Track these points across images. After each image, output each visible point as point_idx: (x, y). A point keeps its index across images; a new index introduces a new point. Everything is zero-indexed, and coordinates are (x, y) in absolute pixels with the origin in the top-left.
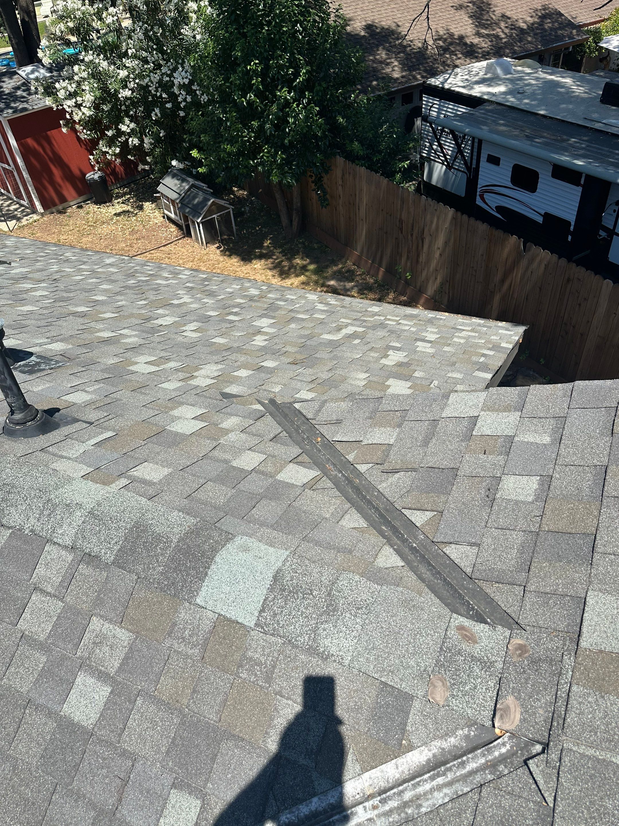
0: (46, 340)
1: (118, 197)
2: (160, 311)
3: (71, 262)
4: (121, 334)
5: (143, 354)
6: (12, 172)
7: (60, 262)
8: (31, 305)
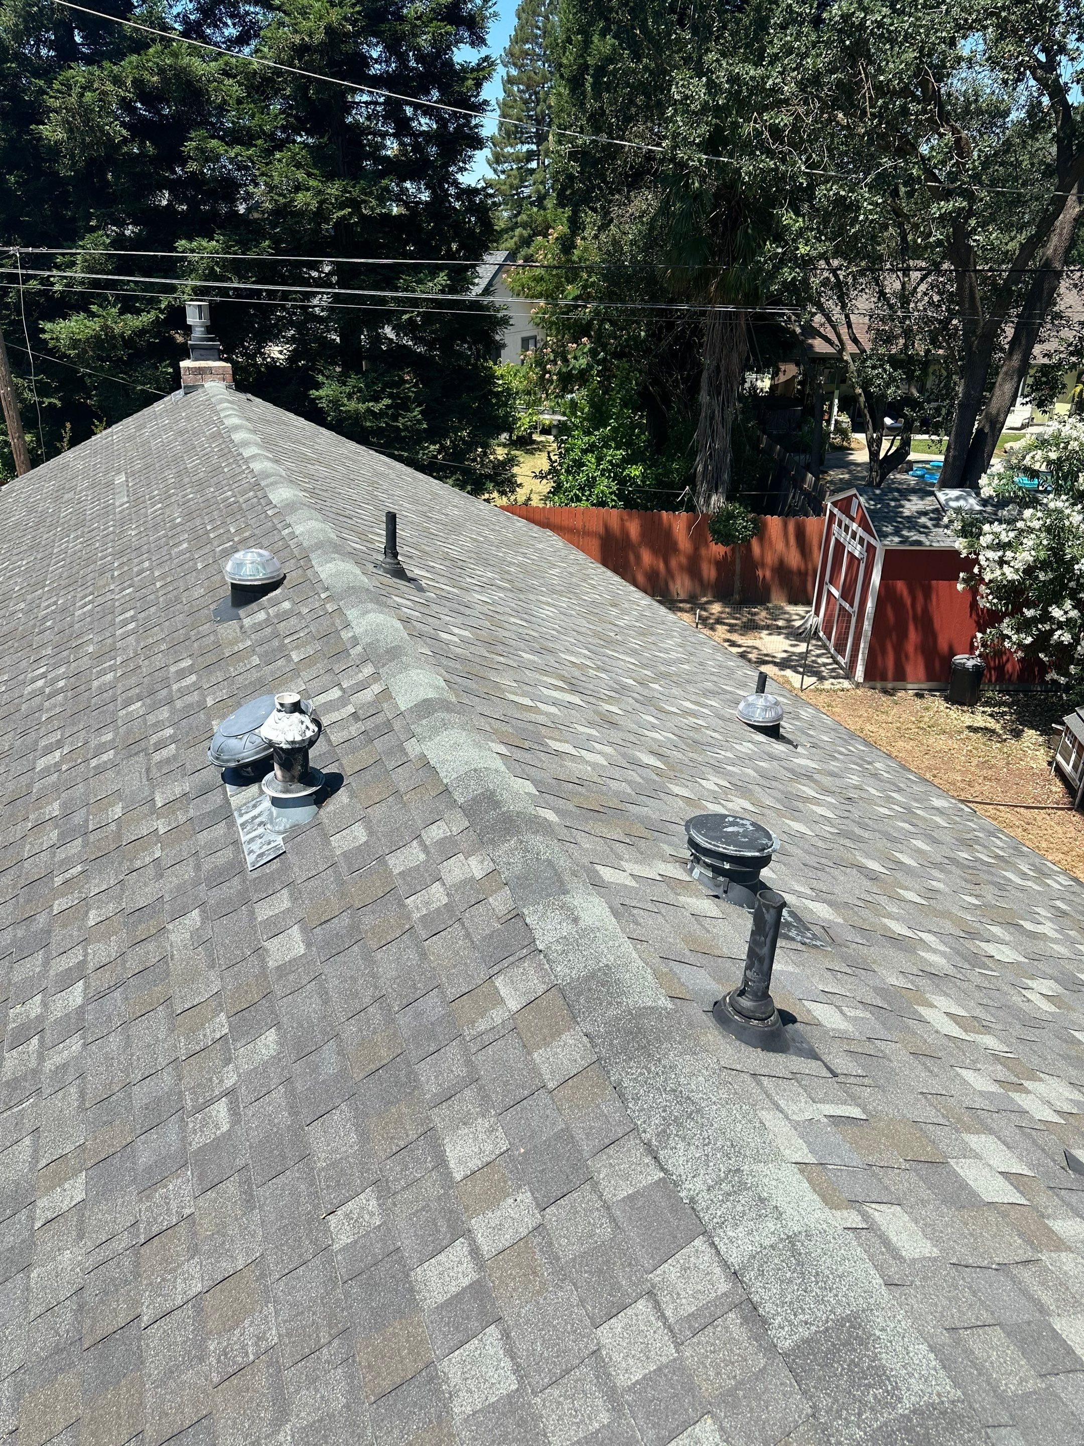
0: (809, 892)
1: (987, 704)
2: (996, 930)
3: (880, 780)
4: (921, 939)
5: (946, 995)
6: (850, 616)
7: (865, 773)
8: (805, 824)
